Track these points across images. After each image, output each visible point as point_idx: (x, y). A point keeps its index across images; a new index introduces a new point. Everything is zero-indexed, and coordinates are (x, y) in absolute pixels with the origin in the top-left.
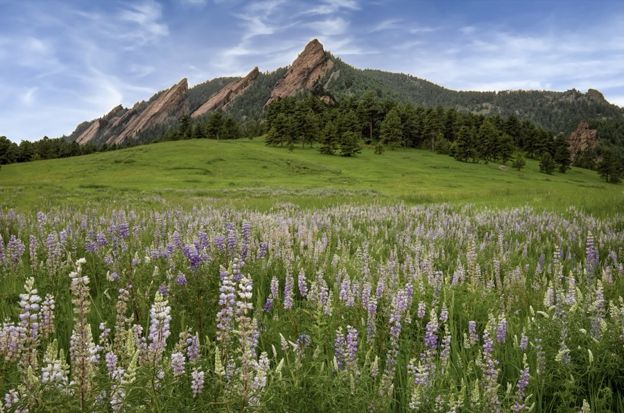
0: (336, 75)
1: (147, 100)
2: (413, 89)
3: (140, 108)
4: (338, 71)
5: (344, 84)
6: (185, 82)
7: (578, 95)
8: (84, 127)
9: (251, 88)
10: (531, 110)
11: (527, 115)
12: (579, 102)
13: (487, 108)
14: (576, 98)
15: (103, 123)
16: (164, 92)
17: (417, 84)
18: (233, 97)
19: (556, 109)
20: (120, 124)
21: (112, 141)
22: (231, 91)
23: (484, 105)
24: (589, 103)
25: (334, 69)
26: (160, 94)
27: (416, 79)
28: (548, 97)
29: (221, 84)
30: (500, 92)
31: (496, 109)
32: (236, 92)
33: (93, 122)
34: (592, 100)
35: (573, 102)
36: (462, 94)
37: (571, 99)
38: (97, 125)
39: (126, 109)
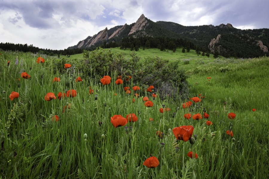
0: (148, 25)
1: (97, 34)
2: (173, 26)
3: (95, 36)
4: (149, 24)
5: (150, 27)
6: (106, 29)
7: (224, 25)
8: (80, 42)
9: (124, 29)
10: (209, 31)
11: (207, 33)
12: (224, 28)
13: (195, 31)
14: (223, 27)
15: (86, 41)
16: (101, 31)
17: (174, 25)
18: (119, 32)
19: (216, 30)
20: (90, 41)
21: (88, 46)
22: (119, 31)
23: (194, 30)
24: (227, 28)
25: (148, 23)
26: (100, 32)
27: (174, 23)
28: (210, 27)
29: (117, 28)
30: (199, 26)
31: (197, 31)
32: (121, 31)
33: (82, 41)
34: (228, 27)
35: (222, 28)
36: (188, 27)
37: (221, 27)
38: (84, 42)
39: (91, 37)
